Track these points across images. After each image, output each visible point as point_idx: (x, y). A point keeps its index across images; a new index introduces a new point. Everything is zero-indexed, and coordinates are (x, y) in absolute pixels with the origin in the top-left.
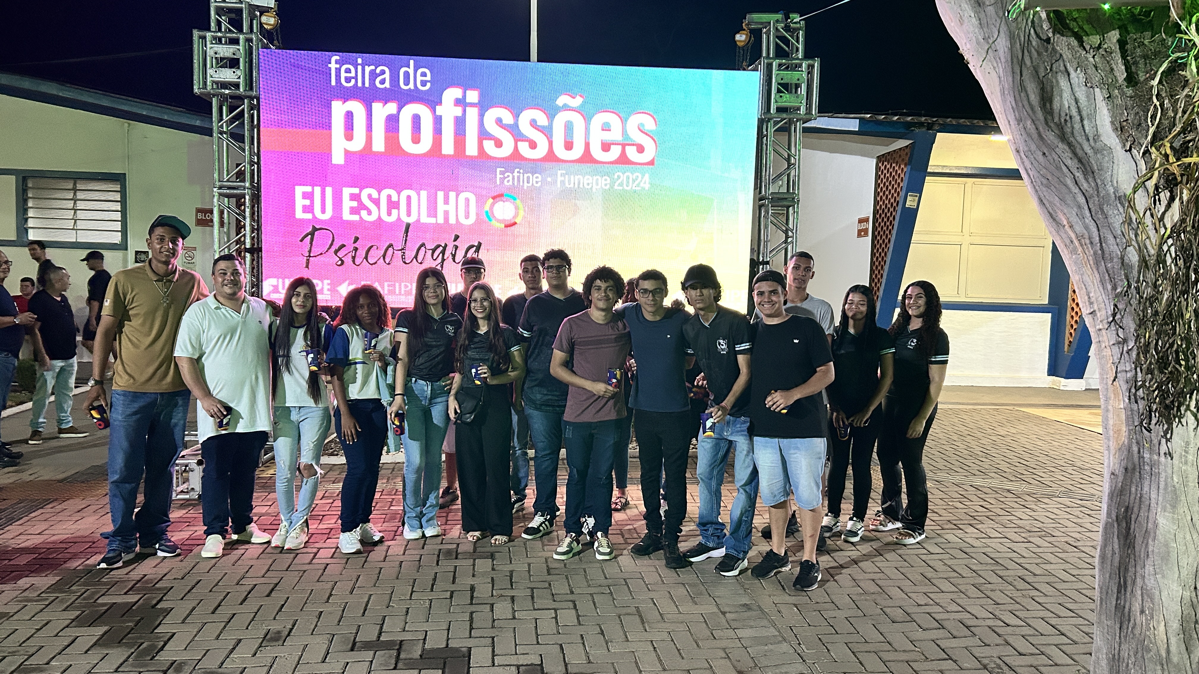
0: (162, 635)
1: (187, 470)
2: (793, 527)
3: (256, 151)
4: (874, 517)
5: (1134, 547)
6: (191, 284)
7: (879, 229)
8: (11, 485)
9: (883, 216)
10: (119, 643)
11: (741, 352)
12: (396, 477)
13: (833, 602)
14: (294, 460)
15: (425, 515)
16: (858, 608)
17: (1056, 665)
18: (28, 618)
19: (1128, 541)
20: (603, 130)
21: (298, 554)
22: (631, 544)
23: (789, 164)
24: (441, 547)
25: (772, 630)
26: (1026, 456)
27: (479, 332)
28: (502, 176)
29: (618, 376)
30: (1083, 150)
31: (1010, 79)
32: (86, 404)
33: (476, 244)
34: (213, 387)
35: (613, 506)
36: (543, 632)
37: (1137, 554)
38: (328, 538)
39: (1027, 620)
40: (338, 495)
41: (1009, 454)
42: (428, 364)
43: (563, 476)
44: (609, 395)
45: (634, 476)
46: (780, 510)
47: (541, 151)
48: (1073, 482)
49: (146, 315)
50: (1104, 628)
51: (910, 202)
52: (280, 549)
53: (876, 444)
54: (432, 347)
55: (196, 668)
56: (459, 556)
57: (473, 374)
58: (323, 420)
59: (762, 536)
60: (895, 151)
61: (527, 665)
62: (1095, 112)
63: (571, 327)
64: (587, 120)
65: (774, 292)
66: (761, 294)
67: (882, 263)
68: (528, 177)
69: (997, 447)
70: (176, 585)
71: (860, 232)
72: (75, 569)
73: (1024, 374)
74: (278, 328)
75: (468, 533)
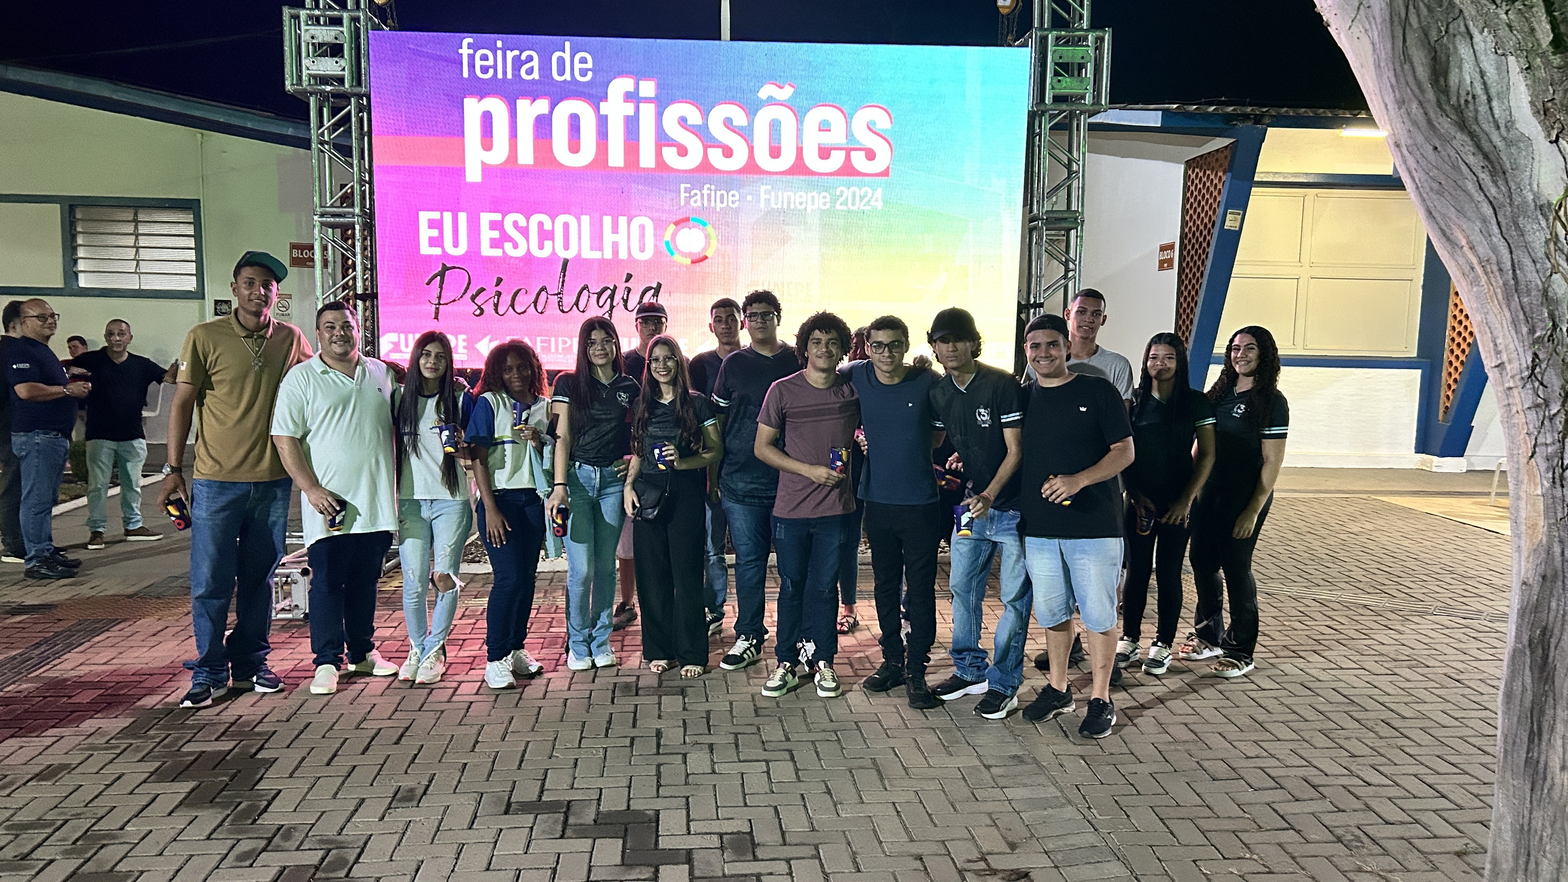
0: (264, 792)
1: (288, 582)
2: (1076, 655)
3: (367, 167)
4: (1185, 641)
5: (1554, 682)
6: (289, 341)
7: (1188, 259)
8: (68, 602)
9: (1194, 241)
10: (211, 802)
11: (1009, 425)
12: (555, 590)
13: (1132, 754)
14: (426, 568)
15: (595, 638)
16: (1167, 761)
17: (1435, 837)
18: (95, 771)
19: (1545, 674)
20: (820, 130)
21: (433, 689)
22: (863, 676)
23: (1070, 173)
24: (616, 680)
25: (1052, 789)
26: (1388, 560)
27: (662, 401)
28: (688, 195)
29: (844, 458)
30: (1491, 142)
31: (1389, 46)
32: (161, 498)
33: (655, 286)
34: (321, 475)
35: (839, 627)
36: (752, 791)
37: (1557, 692)
38: (471, 669)
39: (1394, 778)
40: (482, 614)
41: (1365, 558)
42: (595, 444)
43: (772, 590)
44: (831, 482)
45: (864, 589)
46: (1062, 633)
47: (739, 160)
48: (1452, 595)
49: (233, 382)
50: (1508, 790)
51: (1231, 223)
52: (410, 684)
53: (1188, 546)
54: (602, 420)
55: (309, 835)
56: (640, 692)
57: (657, 456)
58: (462, 517)
59: (1036, 667)
60: (1209, 153)
61: (732, 833)
62: (1508, 89)
63: (781, 393)
64: (799, 117)
65: (1054, 344)
66: (1036, 346)
67: (1192, 305)
68: (722, 195)
69: (1348, 549)
70: (281, 728)
71: (1162, 262)
72: (152, 708)
73: (1382, 452)
74: (403, 397)
75: (651, 661)
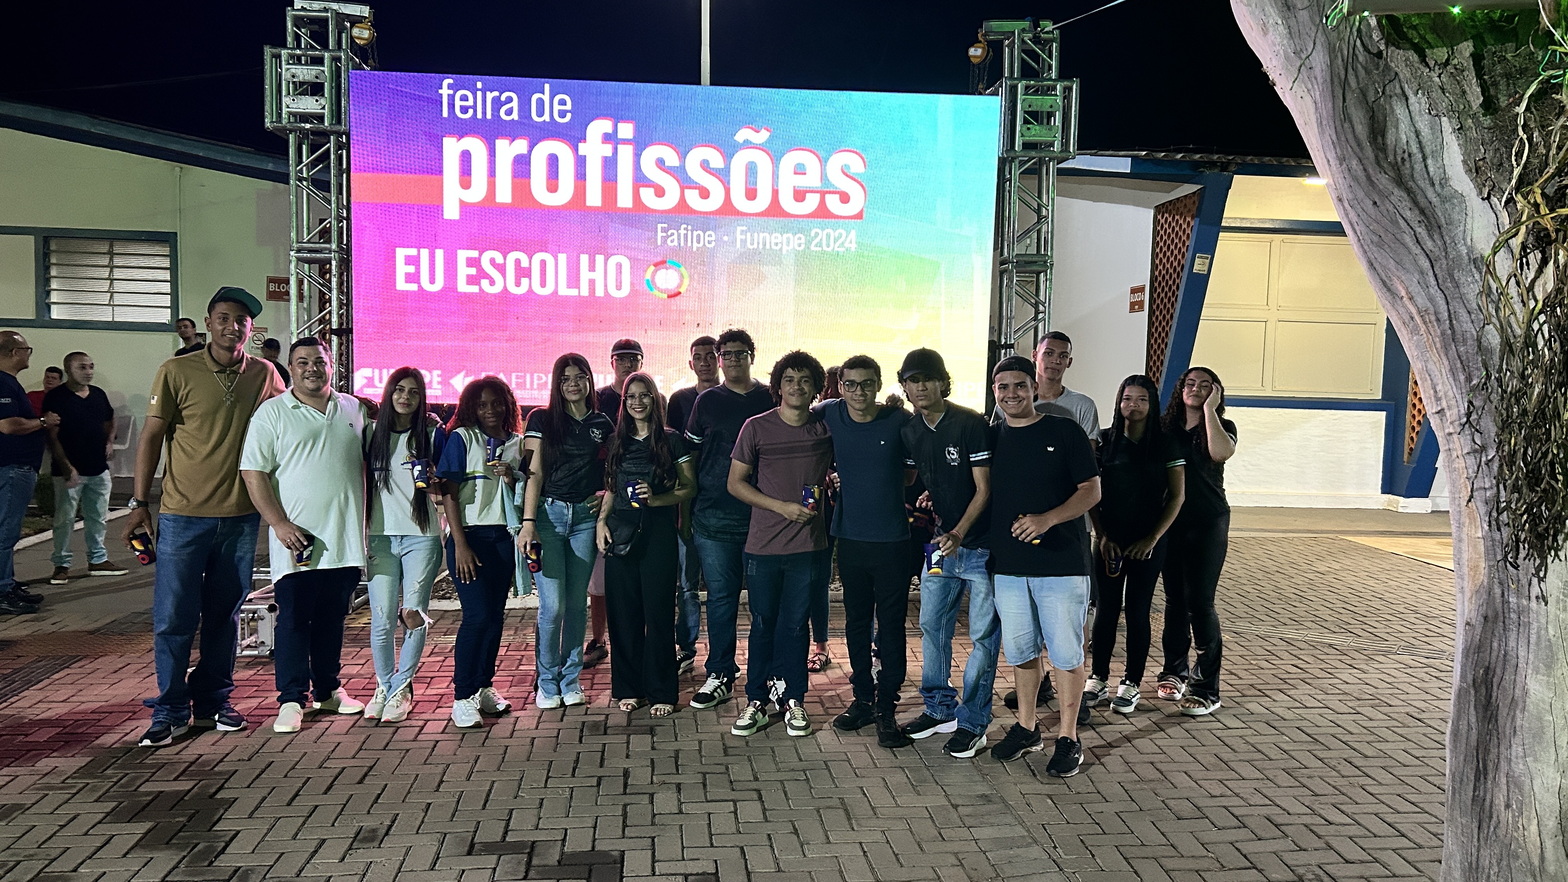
0: (222, 833)
1: (255, 617)
2: (1046, 693)
3: (345, 203)
5: (1497, 721)
6: (262, 376)
7: (1158, 301)
8: (28, 638)
9: (1163, 284)
10: (167, 843)
11: (978, 463)
12: (525, 628)
13: (1099, 793)
14: (395, 605)
15: (564, 676)
16: (1133, 800)
17: (1394, 876)
18: (50, 811)
19: (1489, 713)
20: (795, 173)
23: (1040, 217)
24: (585, 719)
25: (1019, 828)
26: (1354, 600)
27: (637, 438)
28: (664, 234)
29: (816, 495)
30: (1427, 198)
31: (1330, 105)
32: (126, 532)
34: (290, 509)
35: (810, 666)
36: (718, 831)
37: (1500, 730)
38: (438, 707)
39: (1356, 817)
41: (1331, 597)
42: (568, 479)
44: (803, 519)
46: (1030, 671)
47: (715, 202)
48: (1415, 635)
49: (204, 417)
50: (1457, 827)
51: (1199, 266)
52: (376, 721)
54: (574, 457)
55: (267, 877)
56: (609, 731)
57: (630, 494)
58: (432, 553)
59: (1006, 705)
60: (1178, 199)
61: (697, 874)
62: (1442, 148)
63: (755, 431)
64: (775, 161)
65: (1021, 385)
66: (1003, 387)
67: (1163, 346)
68: (699, 236)
69: (1315, 588)
70: (242, 767)
71: (1133, 305)
72: (110, 747)
73: (1350, 492)
74: (375, 433)
75: (620, 700)
